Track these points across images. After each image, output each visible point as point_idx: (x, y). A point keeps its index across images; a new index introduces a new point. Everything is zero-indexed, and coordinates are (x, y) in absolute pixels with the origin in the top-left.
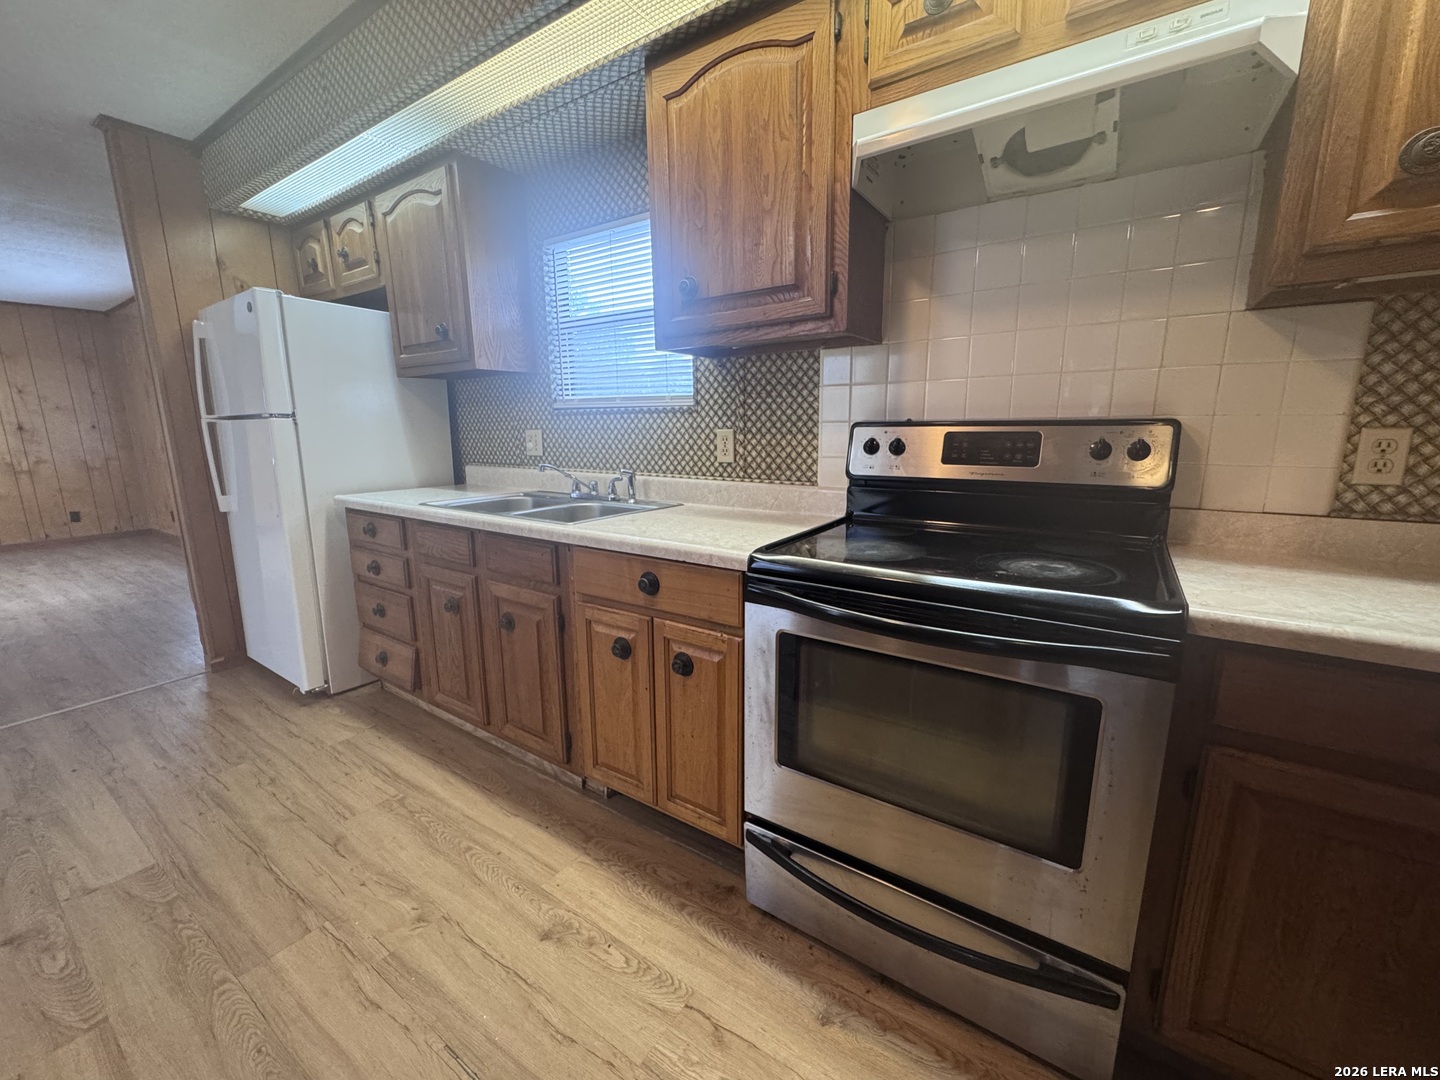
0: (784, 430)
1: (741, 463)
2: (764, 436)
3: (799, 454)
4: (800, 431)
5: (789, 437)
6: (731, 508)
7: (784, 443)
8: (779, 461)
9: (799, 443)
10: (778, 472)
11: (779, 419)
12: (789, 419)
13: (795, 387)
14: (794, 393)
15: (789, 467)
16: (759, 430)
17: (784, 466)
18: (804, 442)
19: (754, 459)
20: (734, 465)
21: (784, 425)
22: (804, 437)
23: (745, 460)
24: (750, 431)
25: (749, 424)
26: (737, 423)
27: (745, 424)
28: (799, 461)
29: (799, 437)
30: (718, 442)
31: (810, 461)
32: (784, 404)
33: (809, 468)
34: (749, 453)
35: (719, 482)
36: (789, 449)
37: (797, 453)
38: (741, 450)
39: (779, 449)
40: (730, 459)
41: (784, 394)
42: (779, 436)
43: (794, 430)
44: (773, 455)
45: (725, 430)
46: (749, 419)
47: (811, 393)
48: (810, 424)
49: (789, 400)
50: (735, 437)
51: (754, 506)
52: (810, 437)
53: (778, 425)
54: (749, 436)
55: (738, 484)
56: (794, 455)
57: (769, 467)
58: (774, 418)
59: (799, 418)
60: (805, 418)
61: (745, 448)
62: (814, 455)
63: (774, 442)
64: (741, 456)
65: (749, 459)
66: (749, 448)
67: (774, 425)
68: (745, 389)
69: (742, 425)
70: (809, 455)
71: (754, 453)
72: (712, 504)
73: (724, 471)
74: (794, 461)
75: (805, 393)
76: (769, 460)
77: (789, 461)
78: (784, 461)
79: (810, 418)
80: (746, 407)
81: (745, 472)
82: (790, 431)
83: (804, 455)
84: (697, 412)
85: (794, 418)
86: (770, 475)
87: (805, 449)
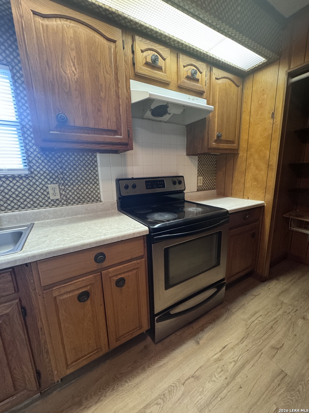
0: (84, 183)
1: (64, 198)
2: (75, 186)
3: (92, 192)
4: (91, 183)
5: (87, 185)
6: (64, 218)
7: (85, 188)
8: (83, 195)
9: (92, 187)
10: (83, 200)
11: (81, 179)
12: (86, 179)
13: (87, 166)
14: (87, 169)
15: (88, 197)
16: (72, 184)
17: (86, 197)
18: (94, 187)
19: (71, 196)
20: (60, 200)
21: (84, 181)
22: (93, 185)
23: (66, 197)
24: (67, 184)
25: (66, 182)
26: (60, 181)
27: (64, 182)
28: (92, 194)
29: (91, 185)
30: (50, 190)
31: (97, 194)
32: (83, 173)
33: (97, 196)
34: (68, 194)
35: (53, 208)
36: (87, 190)
37: (91, 191)
38: (64, 193)
39: (83, 190)
40: (58, 197)
41: (83, 169)
42: (82, 186)
43: (89, 183)
44: (80, 193)
45: (52, 185)
46: (66, 179)
47: (94, 169)
48: (95, 180)
49: (85, 171)
50: (59, 188)
51: (76, 215)
52: (96, 185)
53: (81, 181)
54: (67, 187)
55: (64, 207)
56: (90, 192)
57: (79, 198)
58: (79, 179)
59: (90, 178)
60: (93, 178)
61: (65, 192)
62: (98, 191)
63: (80, 188)
64: (64, 195)
65: (68, 196)
66: (68, 191)
67: (79, 181)
68: (62, 167)
69: (62, 182)
70: (96, 191)
71: (70, 193)
72: (51, 219)
73: (55, 203)
74: (90, 194)
75: (92, 169)
76: (78, 195)
77: (88, 195)
78: (85, 195)
79: (95, 178)
80: (64, 174)
81: (67, 202)
82: (87, 183)
83: (94, 192)
84: (32, 177)
85: (88, 178)
86: (80, 201)
87: (94, 189)
